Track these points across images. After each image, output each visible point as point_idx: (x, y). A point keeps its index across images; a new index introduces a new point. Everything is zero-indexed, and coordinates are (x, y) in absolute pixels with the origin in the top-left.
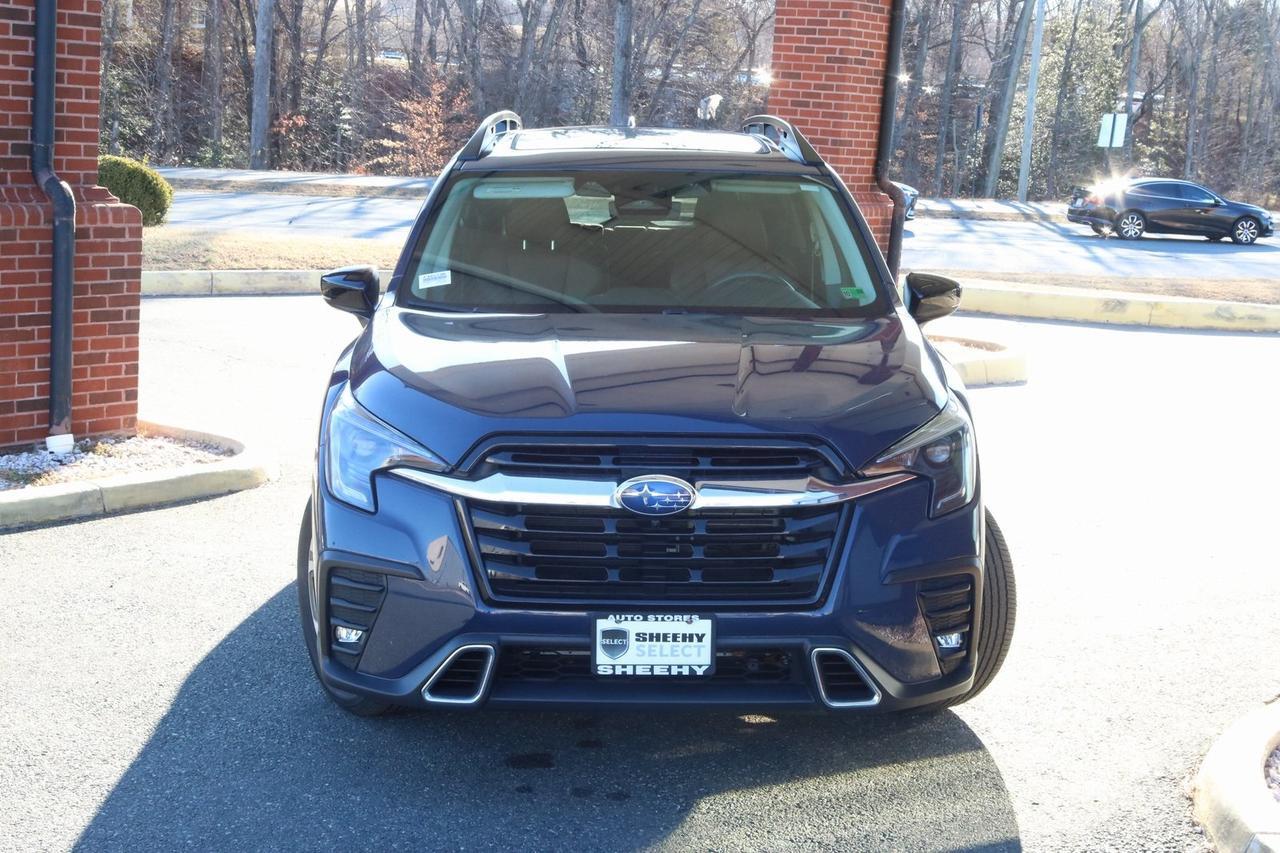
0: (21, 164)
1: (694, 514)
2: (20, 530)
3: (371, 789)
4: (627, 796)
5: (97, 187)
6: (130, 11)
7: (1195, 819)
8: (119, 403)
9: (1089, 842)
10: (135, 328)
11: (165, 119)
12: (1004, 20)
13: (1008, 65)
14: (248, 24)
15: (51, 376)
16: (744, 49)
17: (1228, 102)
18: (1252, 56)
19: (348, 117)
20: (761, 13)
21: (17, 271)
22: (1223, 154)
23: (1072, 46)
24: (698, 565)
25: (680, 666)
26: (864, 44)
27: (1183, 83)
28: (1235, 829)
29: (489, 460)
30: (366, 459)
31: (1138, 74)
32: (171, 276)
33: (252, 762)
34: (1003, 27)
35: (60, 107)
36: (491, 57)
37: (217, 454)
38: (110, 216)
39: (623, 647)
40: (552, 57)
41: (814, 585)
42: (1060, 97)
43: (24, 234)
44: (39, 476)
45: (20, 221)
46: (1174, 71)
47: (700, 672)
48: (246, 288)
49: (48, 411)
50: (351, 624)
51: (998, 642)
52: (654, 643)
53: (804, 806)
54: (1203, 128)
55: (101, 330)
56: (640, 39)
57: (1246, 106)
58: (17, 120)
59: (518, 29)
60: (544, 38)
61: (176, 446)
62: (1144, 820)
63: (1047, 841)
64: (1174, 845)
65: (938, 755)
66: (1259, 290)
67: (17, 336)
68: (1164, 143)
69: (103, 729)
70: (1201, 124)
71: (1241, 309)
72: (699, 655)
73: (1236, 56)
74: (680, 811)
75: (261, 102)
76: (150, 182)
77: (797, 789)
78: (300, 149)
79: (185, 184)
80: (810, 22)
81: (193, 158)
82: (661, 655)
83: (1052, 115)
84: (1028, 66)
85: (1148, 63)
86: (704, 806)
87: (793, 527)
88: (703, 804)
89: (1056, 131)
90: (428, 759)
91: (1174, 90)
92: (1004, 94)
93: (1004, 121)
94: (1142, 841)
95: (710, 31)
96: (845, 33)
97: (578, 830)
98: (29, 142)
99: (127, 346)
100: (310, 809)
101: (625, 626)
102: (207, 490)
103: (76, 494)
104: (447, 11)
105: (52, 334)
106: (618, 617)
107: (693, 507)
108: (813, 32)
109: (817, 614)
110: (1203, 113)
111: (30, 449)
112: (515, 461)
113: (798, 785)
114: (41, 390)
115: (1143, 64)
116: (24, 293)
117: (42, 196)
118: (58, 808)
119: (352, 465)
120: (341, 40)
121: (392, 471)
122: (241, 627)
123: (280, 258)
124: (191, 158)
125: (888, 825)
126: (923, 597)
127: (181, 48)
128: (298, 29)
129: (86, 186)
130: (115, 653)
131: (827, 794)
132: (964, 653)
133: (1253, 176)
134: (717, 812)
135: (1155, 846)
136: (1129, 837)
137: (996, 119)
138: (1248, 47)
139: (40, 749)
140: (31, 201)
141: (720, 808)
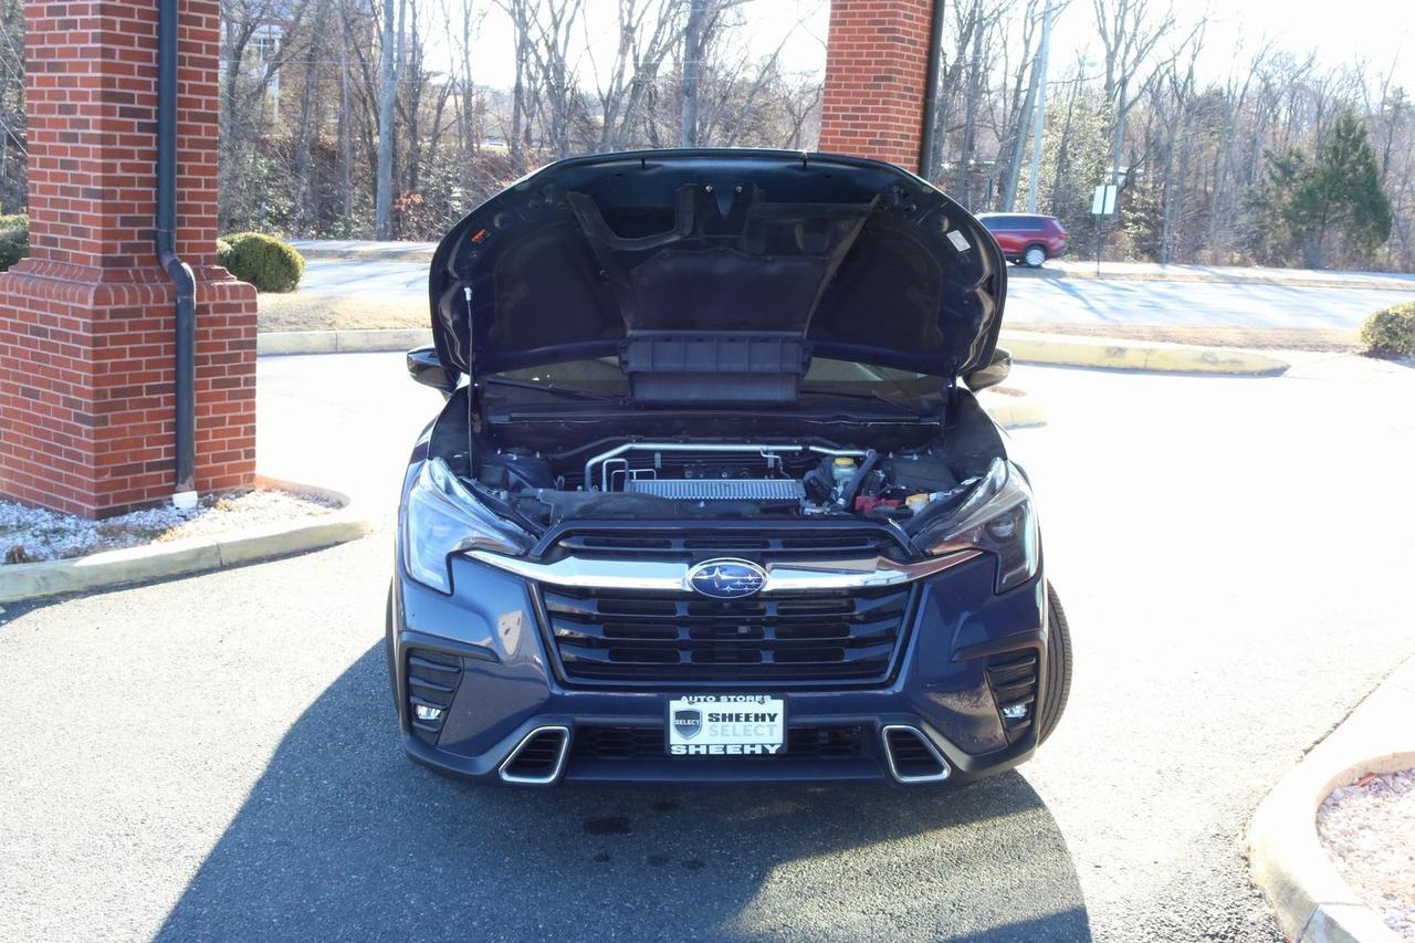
0: (147, 248)
1: (763, 596)
2: (144, 584)
3: (453, 860)
4: (702, 865)
5: (216, 267)
6: (276, 110)
7: (1253, 881)
8: (239, 461)
9: (1153, 909)
10: (252, 394)
11: (304, 199)
12: (1010, 108)
13: (1015, 145)
14: (373, 118)
15: (176, 439)
16: (790, 133)
17: (1198, 175)
18: (1216, 136)
19: (458, 195)
20: (805, 103)
21: (144, 345)
22: (1194, 220)
23: (1068, 130)
24: (768, 646)
25: (753, 746)
26: (901, 128)
27: (1160, 159)
28: (1297, 896)
29: (562, 544)
30: (442, 541)
31: (1122, 152)
32: (301, 336)
33: (340, 830)
34: (1008, 116)
35: (181, 196)
36: (577, 143)
37: (327, 507)
38: (228, 294)
39: (697, 727)
40: (629, 141)
41: (885, 663)
42: (1059, 170)
43: (150, 312)
44: (164, 531)
45: (146, 299)
46: (1152, 150)
47: (772, 751)
48: (367, 346)
49: (173, 471)
50: (431, 702)
51: (1056, 703)
52: (727, 722)
53: (874, 872)
54: (1178, 198)
55: (220, 397)
56: (703, 126)
57: (1212, 178)
58: (142, 208)
59: (600, 119)
60: (623, 126)
61: (291, 499)
62: (1204, 882)
63: (1113, 909)
64: (1235, 910)
65: (1001, 814)
66: (1231, 335)
67: (144, 404)
68: (1144, 210)
69: (201, 794)
70: (1176, 193)
71: (1223, 353)
72: (771, 734)
73: (1204, 138)
74: (754, 881)
75: (385, 183)
76: (285, 256)
77: (866, 854)
78: (417, 222)
79: (320, 254)
80: (854, 110)
81: (329, 232)
82: (734, 734)
83: (1051, 187)
84: (1031, 145)
85: (1130, 143)
86: (777, 874)
87: (862, 607)
88: (776, 873)
89: (1055, 200)
90: (509, 825)
91: (1152, 165)
92: (1012, 170)
93: (1012, 190)
94: (1205, 907)
95: (763, 118)
96: (884, 118)
97: (654, 904)
98: (154, 228)
99: (245, 410)
100: (394, 883)
101: (697, 707)
102: (316, 542)
103: (194, 550)
104: (540, 105)
105: (176, 401)
106: (691, 698)
107: (766, 589)
108: (857, 118)
109: (888, 692)
110: (1177, 184)
111: (159, 505)
112: (587, 545)
113: (868, 850)
114: (168, 453)
115: (1126, 144)
116: (150, 364)
117: (166, 277)
118: (151, 882)
119: (428, 546)
120: (451, 130)
121: (467, 553)
122: (339, 681)
123: (395, 319)
124: (326, 231)
125: (956, 893)
126: (990, 672)
127: (318, 139)
128: (414, 122)
129: (207, 266)
130: (219, 712)
131: (896, 859)
132: (1029, 723)
133: (1220, 237)
134: (790, 881)
135: (1218, 912)
136: (1191, 902)
137: (1004, 190)
138: (1213, 129)
139: (141, 816)
140: (155, 281)
141: (792, 876)
